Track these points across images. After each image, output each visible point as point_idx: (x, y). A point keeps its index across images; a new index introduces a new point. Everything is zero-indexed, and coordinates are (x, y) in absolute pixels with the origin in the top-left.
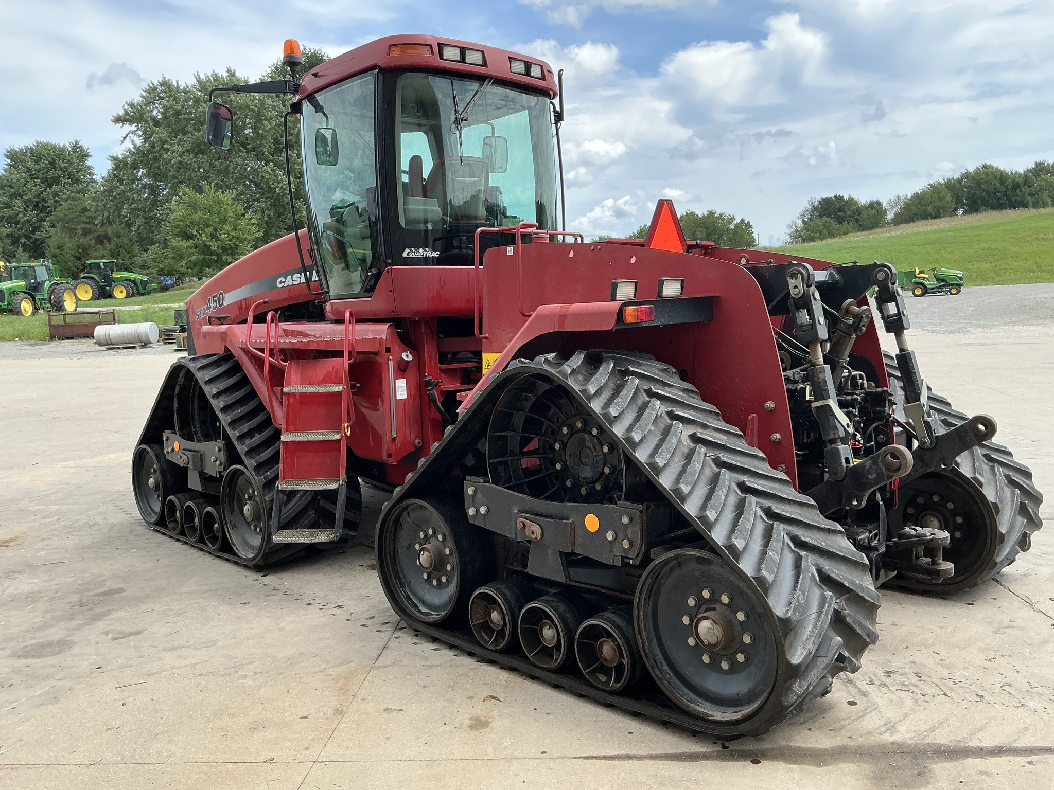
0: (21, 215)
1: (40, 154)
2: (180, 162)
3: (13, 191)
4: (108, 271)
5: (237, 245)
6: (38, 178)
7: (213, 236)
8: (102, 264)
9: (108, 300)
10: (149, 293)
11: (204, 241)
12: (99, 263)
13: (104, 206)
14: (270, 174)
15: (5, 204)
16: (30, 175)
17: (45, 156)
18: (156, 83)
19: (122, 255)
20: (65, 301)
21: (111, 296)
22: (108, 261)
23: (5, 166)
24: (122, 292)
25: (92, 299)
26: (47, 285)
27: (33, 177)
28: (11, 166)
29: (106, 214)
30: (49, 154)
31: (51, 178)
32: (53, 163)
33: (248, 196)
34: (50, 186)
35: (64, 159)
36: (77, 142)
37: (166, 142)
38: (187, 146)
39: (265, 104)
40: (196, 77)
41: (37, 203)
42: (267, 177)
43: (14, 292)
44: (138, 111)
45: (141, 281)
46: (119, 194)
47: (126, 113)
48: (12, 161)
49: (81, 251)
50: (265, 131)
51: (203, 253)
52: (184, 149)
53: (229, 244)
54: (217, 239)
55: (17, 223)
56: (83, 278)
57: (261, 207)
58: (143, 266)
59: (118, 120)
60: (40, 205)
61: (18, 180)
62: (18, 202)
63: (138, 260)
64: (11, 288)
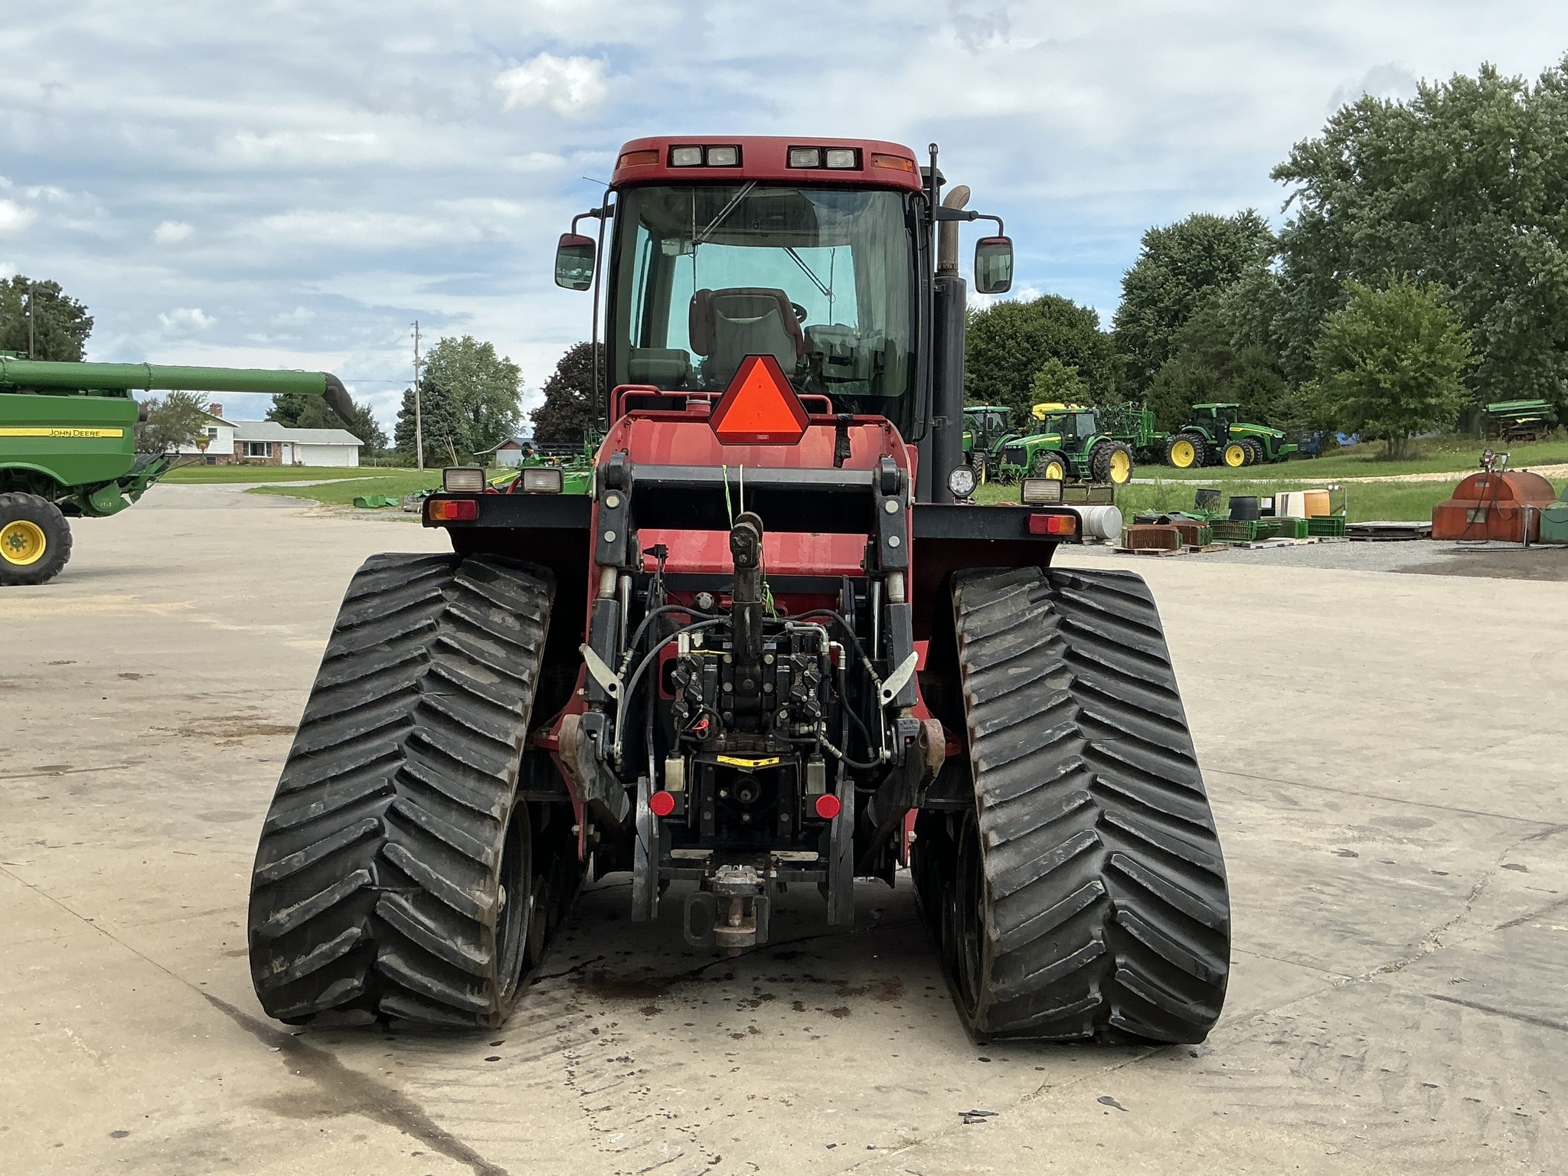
0: (1150, 333)
1: (1192, 235)
2: (1370, 237)
3: (1144, 295)
4: (1223, 421)
5: (1430, 380)
6: (1184, 274)
7: (1389, 364)
8: (1214, 410)
9: (1215, 469)
10: (1285, 459)
11: (1371, 373)
12: (1209, 409)
13: (1244, 316)
14: (1530, 249)
15: (1131, 315)
16: (1174, 269)
17: (1198, 238)
18: (1351, 106)
19: (1257, 396)
20: (1113, 467)
21: (1221, 462)
22: (1225, 405)
23: (1141, 257)
24: (1238, 456)
25: (1193, 465)
26: (1091, 441)
27: (1176, 272)
28: (1147, 255)
29: (1246, 329)
30: (1205, 235)
31: (1202, 273)
32: (1209, 249)
33: (1485, 291)
34: (1198, 286)
35: (1226, 242)
36: (1250, 213)
37: (1352, 204)
38: (1386, 208)
39: (1536, 121)
40: (1419, 88)
41: (1177, 313)
42: (1523, 254)
43: (1040, 451)
44: (1313, 156)
45: (1273, 438)
46: (1269, 296)
47: (1295, 162)
48: (1151, 249)
49: (1194, 388)
50: (1529, 170)
51: (1369, 392)
52: (1381, 214)
53: (1415, 378)
54: (1394, 369)
55: (1144, 345)
56: (1188, 432)
57: (1505, 309)
58: (1285, 414)
59: (1281, 173)
60: (1180, 315)
61: (1155, 279)
62: (1149, 312)
63: (1279, 405)
64: (1037, 445)
